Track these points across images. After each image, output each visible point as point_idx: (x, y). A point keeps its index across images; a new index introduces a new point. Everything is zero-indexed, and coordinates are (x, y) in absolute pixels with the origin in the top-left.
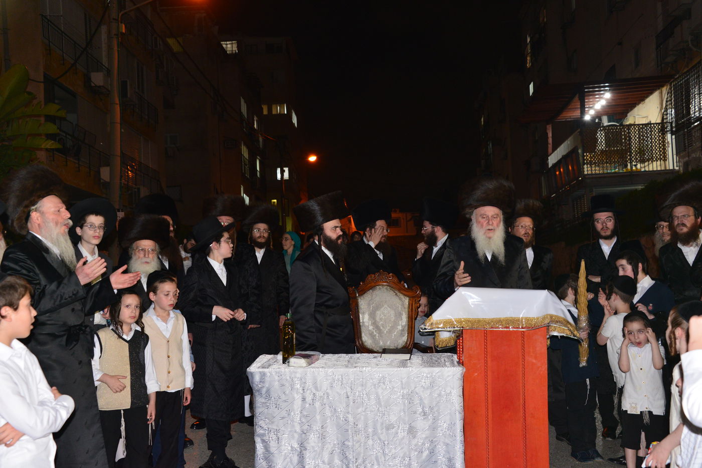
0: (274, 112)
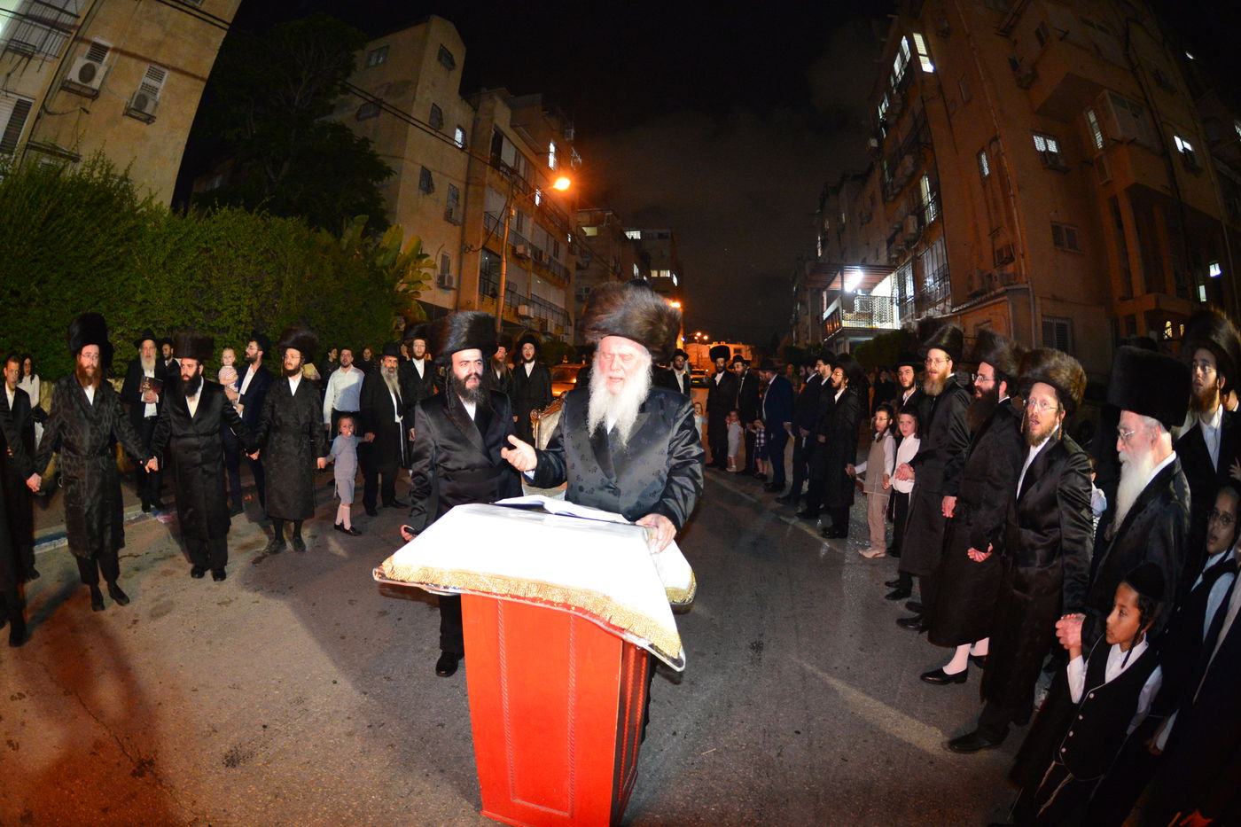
0: (661, 275)
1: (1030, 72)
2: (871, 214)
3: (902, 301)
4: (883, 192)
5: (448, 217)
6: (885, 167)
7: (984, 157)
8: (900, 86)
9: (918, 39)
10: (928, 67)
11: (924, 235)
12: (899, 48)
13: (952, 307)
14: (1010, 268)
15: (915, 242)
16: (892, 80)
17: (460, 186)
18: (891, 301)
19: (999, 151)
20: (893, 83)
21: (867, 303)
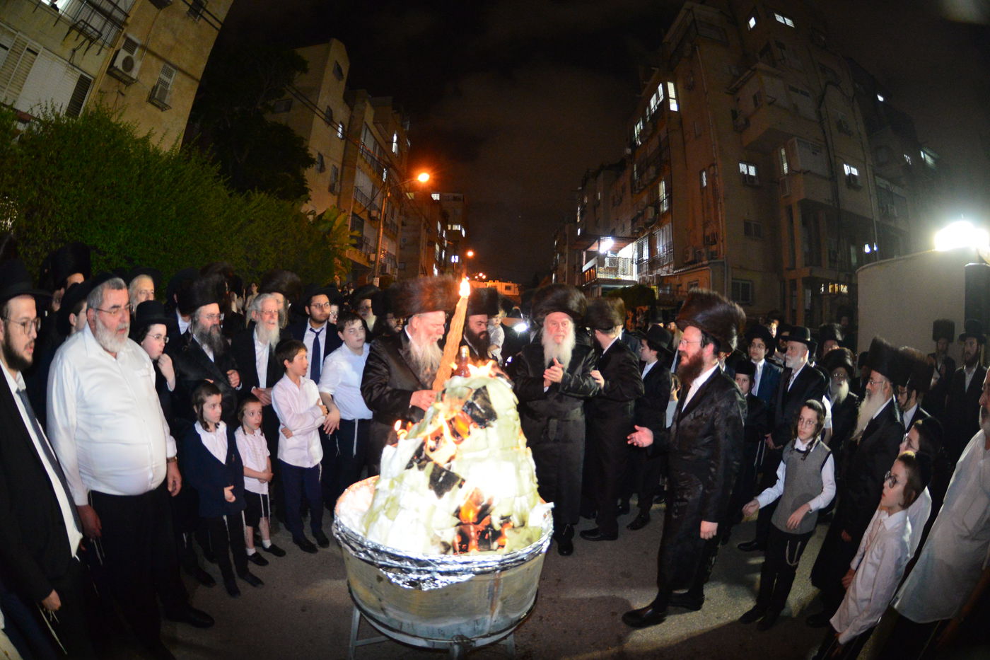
0: (454, 229)
1: (744, 122)
2: (621, 198)
3: (640, 263)
4: (631, 187)
5: (331, 189)
6: (635, 169)
7: (704, 174)
8: (653, 116)
9: (671, 86)
10: (674, 107)
11: (659, 220)
12: (656, 91)
13: (674, 270)
14: (714, 248)
15: (651, 224)
16: (648, 110)
17: (339, 166)
18: (632, 261)
19: (715, 173)
20: (648, 114)
21: (614, 261)
